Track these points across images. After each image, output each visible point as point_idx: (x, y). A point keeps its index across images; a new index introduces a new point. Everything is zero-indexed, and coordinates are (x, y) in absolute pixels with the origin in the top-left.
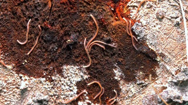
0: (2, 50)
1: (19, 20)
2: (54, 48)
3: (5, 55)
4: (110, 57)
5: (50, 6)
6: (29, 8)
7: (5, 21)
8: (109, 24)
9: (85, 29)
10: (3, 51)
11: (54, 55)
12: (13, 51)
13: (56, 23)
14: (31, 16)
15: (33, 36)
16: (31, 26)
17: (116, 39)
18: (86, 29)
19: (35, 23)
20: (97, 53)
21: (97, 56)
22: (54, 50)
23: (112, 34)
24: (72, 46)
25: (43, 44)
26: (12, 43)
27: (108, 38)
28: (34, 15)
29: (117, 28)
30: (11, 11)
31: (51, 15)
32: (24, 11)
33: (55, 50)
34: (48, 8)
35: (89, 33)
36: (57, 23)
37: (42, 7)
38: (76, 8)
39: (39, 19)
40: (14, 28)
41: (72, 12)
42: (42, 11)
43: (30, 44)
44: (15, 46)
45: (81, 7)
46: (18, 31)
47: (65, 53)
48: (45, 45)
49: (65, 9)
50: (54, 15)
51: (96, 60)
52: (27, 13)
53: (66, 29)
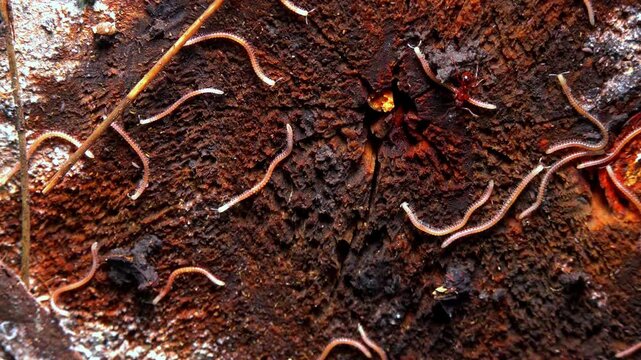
0: (207, 328)
1: (261, 220)
2: (391, 316)
3: (218, 344)
4: (583, 341)
5: (372, 170)
6: (296, 177)
7: (211, 227)
8: (577, 226)
9: (494, 248)
10: (211, 331)
11: (388, 340)
12: (246, 331)
13: (394, 228)
14: (304, 206)
15: (314, 275)
16: (305, 242)
17: (603, 279)
18: (499, 248)
19: (320, 230)
20: (537, 328)
21: (539, 338)
22: (388, 323)
23: (588, 262)
24: (451, 309)
25: (351, 302)
26: (241, 303)
27: (576, 277)
28: (316, 203)
29: (601, 240)
30: (231, 191)
31: (377, 203)
32: (279, 188)
33: (393, 323)
34: (364, 178)
35: (510, 260)
36: (396, 227)
37: (344, 175)
38: (462, 175)
39: (332, 215)
40: (246, 249)
41: (450, 190)
42: (343, 189)
43: (307, 305)
44: (250, 313)
45: (480, 169)
46: (259, 260)
47: (429, 331)
48: (357, 305)
49: (424, 177)
50: (384, 201)
51: (535, 351)
52: (291, 196)
53: (428, 248)
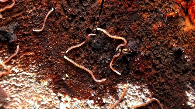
0: (35, 59)
1: (57, 18)
2: (106, 59)
3: (39, 66)
4: (181, 75)
5: (101, 2)
6: (71, 3)
7: (39, 20)
8: (179, 29)
9: (147, 35)
10: (36, 60)
11: (105, 69)
12: (50, 61)
13: (109, 24)
14: (74, 14)
15: (77, 41)
16: (74, 28)
17: (189, 50)
18: (149, 35)
19: (80, 24)
20: (163, 68)
21: (164, 72)
22: (105, 62)
23: (183, 43)
24: (129, 58)
25: (91, 53)
26: (48, 50)
27: (178, 49)
28: (79, 13)
29: (189, 35)
30: (47, 7)
31: (102, 14)
32: (65, 7)
33: (107, 62)
34: (98, 4)
35: (153, 40)
36: (109, 25)
37: (90, 3)
38: (135, 6)
39: (85, 18)
40: (51, 29)
41: (130, 11)
42: (89, 8)
43: (74, 53)
44: (52, 55)
45: (142, 4)
46: (56, 34)
47: (121, 66)
48: (93, 54)
49: (121, 5)
50: (105, 14)
51: (162, 78)
52: (70, 10)
53: (121, 33)
